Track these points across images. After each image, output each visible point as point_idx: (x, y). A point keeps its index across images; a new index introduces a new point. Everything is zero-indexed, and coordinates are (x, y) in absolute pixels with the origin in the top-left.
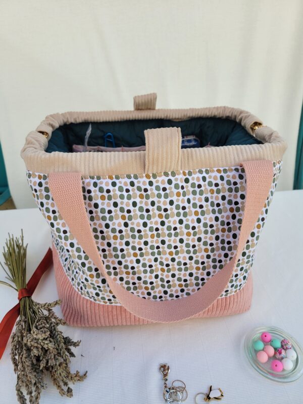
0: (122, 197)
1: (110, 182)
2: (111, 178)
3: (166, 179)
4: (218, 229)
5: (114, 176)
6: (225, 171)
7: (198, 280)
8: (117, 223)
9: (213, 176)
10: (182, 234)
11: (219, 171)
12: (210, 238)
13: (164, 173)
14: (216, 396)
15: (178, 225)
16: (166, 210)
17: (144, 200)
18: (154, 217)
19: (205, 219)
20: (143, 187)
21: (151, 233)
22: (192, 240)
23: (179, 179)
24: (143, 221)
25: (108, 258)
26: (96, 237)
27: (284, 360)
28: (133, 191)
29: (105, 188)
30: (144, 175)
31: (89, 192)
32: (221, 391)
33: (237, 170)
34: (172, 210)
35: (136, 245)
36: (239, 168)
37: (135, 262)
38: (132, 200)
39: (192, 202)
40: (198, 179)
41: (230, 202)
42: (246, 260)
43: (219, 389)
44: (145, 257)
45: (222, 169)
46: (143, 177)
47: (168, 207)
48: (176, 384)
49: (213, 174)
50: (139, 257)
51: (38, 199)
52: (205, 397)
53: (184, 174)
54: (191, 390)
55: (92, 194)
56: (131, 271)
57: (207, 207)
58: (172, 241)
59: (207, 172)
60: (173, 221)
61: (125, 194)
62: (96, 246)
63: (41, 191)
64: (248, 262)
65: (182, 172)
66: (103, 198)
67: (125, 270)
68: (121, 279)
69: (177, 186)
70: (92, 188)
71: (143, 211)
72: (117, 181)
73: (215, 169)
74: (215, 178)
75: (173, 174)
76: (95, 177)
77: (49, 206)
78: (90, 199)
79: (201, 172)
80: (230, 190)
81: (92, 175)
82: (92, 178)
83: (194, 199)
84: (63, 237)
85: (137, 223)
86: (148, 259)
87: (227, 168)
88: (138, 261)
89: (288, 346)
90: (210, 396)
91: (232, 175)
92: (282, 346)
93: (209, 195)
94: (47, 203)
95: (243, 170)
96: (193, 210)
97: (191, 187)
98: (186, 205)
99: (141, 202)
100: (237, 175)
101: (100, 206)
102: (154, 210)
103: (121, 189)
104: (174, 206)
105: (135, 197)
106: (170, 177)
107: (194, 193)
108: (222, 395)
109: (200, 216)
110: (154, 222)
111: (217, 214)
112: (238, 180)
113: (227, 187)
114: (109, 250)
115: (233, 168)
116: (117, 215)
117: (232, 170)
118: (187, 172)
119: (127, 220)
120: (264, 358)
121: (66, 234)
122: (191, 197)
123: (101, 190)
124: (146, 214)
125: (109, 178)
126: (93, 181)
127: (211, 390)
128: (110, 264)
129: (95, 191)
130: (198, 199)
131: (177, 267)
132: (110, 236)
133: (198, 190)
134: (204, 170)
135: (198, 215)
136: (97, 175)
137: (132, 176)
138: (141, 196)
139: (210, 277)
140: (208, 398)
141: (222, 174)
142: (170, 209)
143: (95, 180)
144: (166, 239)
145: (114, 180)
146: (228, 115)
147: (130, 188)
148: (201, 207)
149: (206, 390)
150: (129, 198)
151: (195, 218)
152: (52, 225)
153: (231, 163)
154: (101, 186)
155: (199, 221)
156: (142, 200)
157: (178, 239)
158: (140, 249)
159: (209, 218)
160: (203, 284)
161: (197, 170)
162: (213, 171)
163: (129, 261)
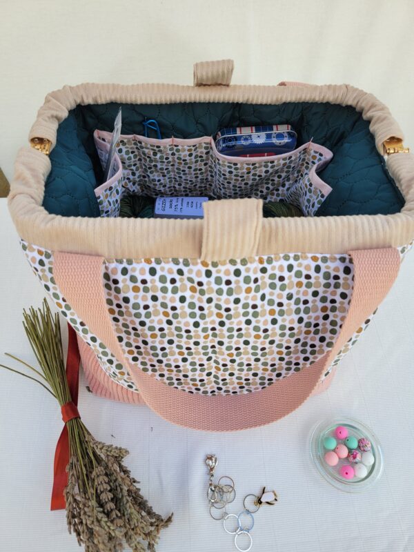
0: (164, 290)
1: (147, 267)
2: (148, 261)
3: (233, 268)
4: (300, 332)
5: (153, 260)
6: (325, 260)
7: (264, 380)
8: (157, 320)
9: (306, 265)
10: (248, 336)
11: (315, 259)
12: (287, 341)
13: (230, 260)
14: (269, 501)
15: (243, 326)
16: (228, 310)
17: (198, 295)
18: (211, 316)
19: (284, 320)
20: (197, 280)
21: (205, 334)
22: (262, 343)
23: (252, 269)
24: (194, 320)
25: (144, 355)
26: (128, 333)
28: (182, 282)
29: (140, 278)
30: (199, 261)
31: (116, 282)
32: (275, 495)
33: (343, 260)
34: (237, 309)
35: (182, 344)
36: (347, 256)
37: (180, 360)
38: (180, 294)
39: (268, 298)
40: (281, 268)
41: (324, 300)
43: (273, 492)
44: (194, 356)
45: (319, 256)
46: (197, 264)
47: (232, 306)
49: (305, 262)
50: (186, 356)
51: (41, 281)
52: (256, 499)
53: (261, 261)
55: (120, 285)
56: (175, 369)
57: (290, 306)
58: (233, 342)
59: (296, 258)
60: (238, 321)
61: (170, 286)
63: (43, 270)
65: (257, 258)
66: (136, 289)
67: (166, 368)
68: (162, 375)
69: (247, 280)
70: (120, 277)
71: (194, 309)
72: (158, 267)
73: (310, 255)
74: (308, 267)
75: (244, 262)
76: (125, 260)
77: (58, 292)
78: (118, 290)
79: (286, 258)
80: (327, 286)
81: (119, 258)
82: (121, 262)
83: (271, 294)
84: (80, 329)
85: (186, 322)
86: (198, 358)
87: (328, 256)
88: (185, 360)
90: (262, 500)
91: (334, 267)
92: (359, 447)
93: (294, 291)
94: (55, 288)
95: (351, 261)
96: (268, 308)
97: (269, 278)
98: (259, 302)
99: (192, 297)
100: (342, 267)
101: (132, 301)
102: (210, 309)
103: (163, 279)
104: (240, 305)
105: (184, 290)
106: (239, 266)
107: (273, 286)
108: (276, 500)
109: (277, 317)
111: (302, 315)
112: (341, 275)
113: (323, 281)
114: (145, 348)
115: (338, 256)
116: (156, 311)
117: (335, 259)
118: (265, 258)
119: (170, 318)
120: (334, 460)
121: (84, 327)
122: (267, 291)
123: (133, 279)
124: (198, 312)
125: (145, 261)
126: (120, 267)
127: (263, 492)
128: (146, 361)
129: (124, 281)
130: (277, 295)
131: (237, 368)
132: (146, 334)
133: (279, 284)
134: (292, 255)
135: (274, 315)
136: (127, 257)
137: (181, 260)
138: (193, 290)
139: (281, 378)
140: (260, 502)
141: (319, 263)
142: (234, 309)
143: (125, 265)
144: (225, 340)
145: (154, 265)
147: (177, 277)
148: (280, 305)
149: (257, 492)
150: (175, 291)
151: (270, 318)
152: (64, 314)
154: (133, 274)
155: (274, 322)
156: (194, 294)
157: (242, 340)
158: (188, 349)
159: (290, 319)
160: (269, 384)
161: (282, 255)
162: (306, 258)
163: (172, 360)
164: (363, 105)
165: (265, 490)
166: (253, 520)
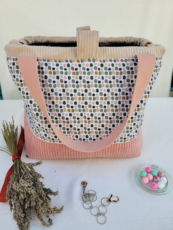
0: (62, 73)
1: (55, 63)
2: (56, 61)
3: (89, 63)
4: (120, 97)
5: (58, 61)
6: (126, 60)
7: (107, 129)
8: (58, 89)
9: (118, 64)
10: (98, 99)
11: (122, 60)
12: (115, 102)
13: (88, 59)
14: (115, 200)
15: (95, 93)
16: (88, 82)
17: (75, 75)
18: (81, 87)
19: (112, 90)
20: (75, 67)
21: (79, 97)
22: (104, 103)
23: (97, 64)
24: (74, 89)
25: (52, 112)
26: (46, 98)
27: (158, 183)
28: (69, 70)
29: (52, 67)
30: (76, 60)
31: (42, 68)
32: (118, 198)
33: (133, 60)
34: (92, 83)
35: (69, 104)
36: (135, 59)
37: (69, 115)
38: (68, 75)
39: (105, 79)
40: (109, 65)
41: (128, 81)
42: (137, 119)
44: (75, 112)
45: (124, 59)
46: (75, 61)
47: (90, 80)
48: (90, 192)
49: (118, 63)
50: (71, 112)
51: (12, 73)
52: (108, 200)
53: (101, 61)
54: (99, 196)
55: (44, 70)
56: (66, 121)
57: (114, 82)
58: (91, 103)
59: (115, 61)
60: (92, 90)
61: (64, 71)
62: (45, 103)
63: (14, 68)
64: (138, 120)
65: (99, 60)
66: (50, 73)
67: (62, 120)
68: (60, 126)
69: (95, 68)
70: (44, 66)
71: (74, 83)
72: (59, 63)
73: (120, 59)
74: (120, 65)
75: (94, 61)
76: (47, 60)
77: (18, 77)
78: (43, 73)
79: (111, 61)
80: (128, 73)
81: (44, 59)
82: (44, 60)
83: (106, 77)
84: (26, 97)
85: (70, 90)
86: (77, 114)
87: (127, 59)
88: (71, 115)
89: (162, 175)
90: (111, 200)
91: (130, 64)
92: (158, 175)
93: (115, 75)
94: (17, 76)
95: (137, 60)
96: (105, 84)
97: (105, 69)
98: (101, 80)
99: (73, 77)
100: (133, 63)
101: (48, 78)
102: (81, 82)
103: (61, 68)
104: (93, 80)
105: (70, 74)
106: (92, 62)
107: (106, 73)
108: (118, 200)
109: (109, 88)
110: (81, 90)
111: (120, 88)
112: (134, 66)
113: (127, 70)
114: (53, 107)
115: (131, 59)
116: (58, 84)
117: (130, 60)
118: (102, 60)
119: (64, 88)
120: (146, 180)
121: (28, 95)
122: (104, 76)
123: (49, 68)
124: (76, 84)
125: (55, 61)
126: (44, 62)
127: (111, 196)
128: (53, 115)
129: (46, 69)
130: (108, 77)
131: (94, 120)
132: (54, 97)
133: (108, 71)
134: (113, 60)
135: (108, 87)
137: (69, 60)
138: (74, 73)
139: (115, 128)
140: (110, 200)
141: (124, 62)
143: (46, 62)
144: (88, 101)
146: (132, 41)
147: (67, 68)
148: (110, 82)
150: (66, 73)
151: (106, 89)
152: (20, 89)
153: (130, 56)
154: (50, 65)
155: (108, 91)
156: (74, 76)
157: (95, 101)
158: (72, 107)
159: (114, 89)
160: (110, 132)
161: (109, 60)
162: (119, 61)
163: (65, 114)
164: (137, 40)
165: (112, 196)
166: (107, 209)
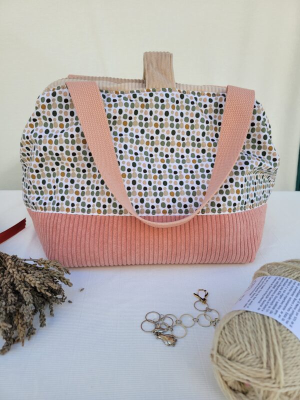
0: (126, 105)
3: (164, 93)
4: (204, 143)
5: (120, 92)
6: (214, 95)
7: (189, 188)
8: (119, 128)
10: (174, 144)
11: (209, 95)
12: (197, 151)
13: (162, 89)
15: (170, 136)
16: (161, 120)
17: (145, 109)
18: (151, 126)
19: (194, 132)
20: (144, 98)
21: (147, 140)
22: (181, 150)
23: (175, 94)
24: (141, 128)
28: (136, 101)
30: (145, 89)
33: (224, 95)
34: (167, 120)
35: (133, 149)
37: (131, 164)
38: (135, 109)
39: (185, 116)
40: (191, 98)
41: (215, 122)
44: (140, 161)
45: (211, 93)
46: (144, 91)
47: (164, 117)
49: (203, 97)
50: (135, 161)
51: (50, 109)
53: (180, 91)
56: (127, 173)
57: (197, 121)
58: (164, 149)
59: (199, 94)
60: (166, 131)
61: (130, 103)
63: (54, 100)
65: (177, 90)
66: (110, 106)
67: (121, 172)
69: (173, 100)
71: (142, 120)
72: (122, 95)
73: (206, 93)
74: (205, 100)
75: (170, 90)
79: (193, 93)
80: (216, 111)
83: (187, 114)
85: (136, 129)
86: (143, 164)
87: (216, 93)
88: (134, 165)
91: (219, 99)
93: (200, 112)
96: (185, 123)
97: (186, 102)
98: (179, 117)
99: (142, 111)
100: (223, 98)
102: (151, 119)
103: (125, 99)
104: (169, 117)
105: (138, 107)
106: (168, 92)
107: (188, 108)
109: (190, 130)
110: (151, 130)
112: (223, 103)
113: (214, 108)
115: (221, 94)
118: (182, 91)
119: (128, 126)
122: (184, 111)
124: (144, 122)
125: (115, 93)
131: (168, 174)
133: (191, 106)
134: (196, 92)
135: (188, 129)
137: (135, 91)
138: (142, 106)
141: (212, 97)
142: (165, 120)
143: (104, 93)
144: (159, 147)
145: (120, 94)
147: (133, 99)
148: (192, 121)
150: (132, 106)
151: (186, 131)
153: (219, 90)
155: (188, 134)
156: (143, 109)
157: (169, 148)
158: (136, 154)
159: (197, 132)
161: (191, 92)
162: (204, 94)
163: (126, 163)
